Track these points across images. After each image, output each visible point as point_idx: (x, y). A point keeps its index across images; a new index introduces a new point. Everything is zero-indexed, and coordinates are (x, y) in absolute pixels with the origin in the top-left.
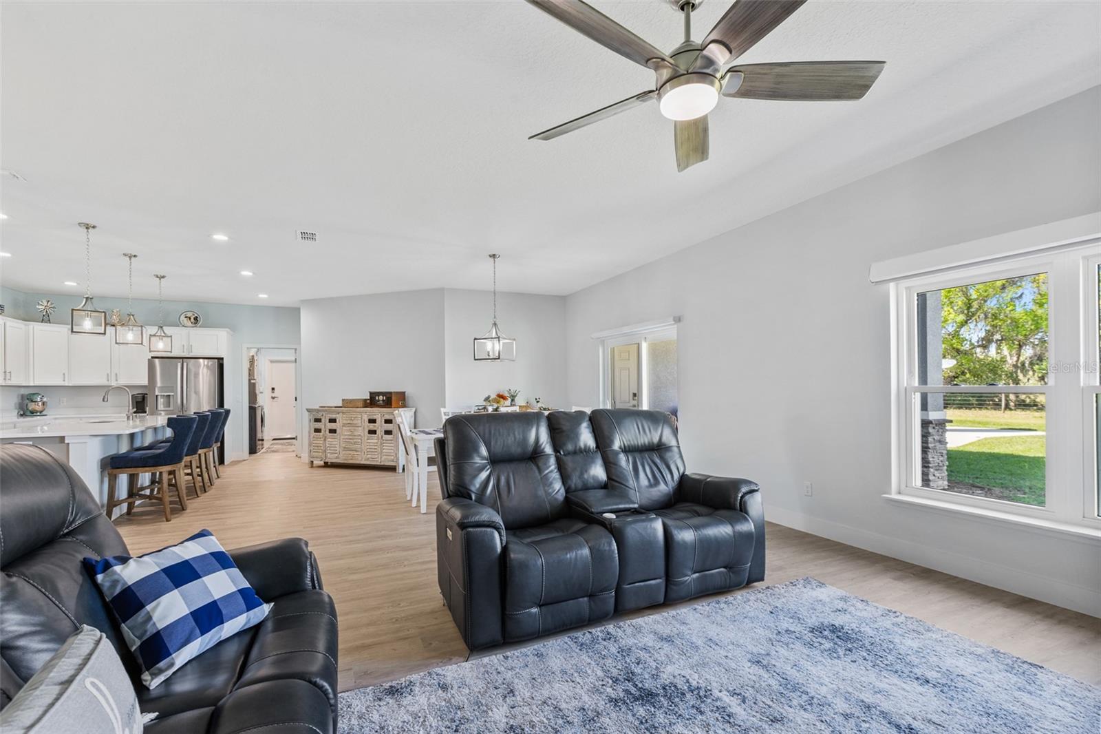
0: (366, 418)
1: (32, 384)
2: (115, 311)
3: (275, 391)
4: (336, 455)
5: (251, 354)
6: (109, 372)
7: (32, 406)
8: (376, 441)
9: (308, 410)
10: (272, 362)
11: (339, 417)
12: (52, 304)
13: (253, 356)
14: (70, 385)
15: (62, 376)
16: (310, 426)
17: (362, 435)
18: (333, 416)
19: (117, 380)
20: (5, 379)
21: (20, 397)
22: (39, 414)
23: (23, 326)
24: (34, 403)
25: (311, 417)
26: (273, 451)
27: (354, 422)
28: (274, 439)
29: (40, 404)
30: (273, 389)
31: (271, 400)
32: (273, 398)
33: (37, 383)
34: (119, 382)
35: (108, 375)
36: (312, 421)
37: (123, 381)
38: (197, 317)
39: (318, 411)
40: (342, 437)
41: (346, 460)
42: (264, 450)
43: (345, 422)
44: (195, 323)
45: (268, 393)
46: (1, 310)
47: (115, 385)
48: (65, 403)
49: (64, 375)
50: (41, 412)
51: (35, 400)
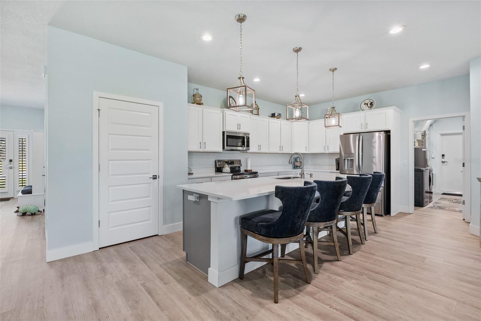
2: (328, 109)
3: (445, 157)
5: (424, 130)
6: (325, 145)
7: (296, 164)
10: (442, 135)
13: (425, 131)
14: (309, 153)
19: (328, 150)
20: (280, 150)
26: (440, 208)
28: (444, 194)
29: (299, 162)
30: (443, 155)
31: (442, 163)
32: (443, 162)
34: (330, 151)
38: (372, 102)
42: (431, 205)
44: (371, 107)
45: (439, 159)
46: (279, 116)
47: (327, 153)
48: (310, 163)
49: (306, 147)
50: (299, 167)
51: (297, 161)
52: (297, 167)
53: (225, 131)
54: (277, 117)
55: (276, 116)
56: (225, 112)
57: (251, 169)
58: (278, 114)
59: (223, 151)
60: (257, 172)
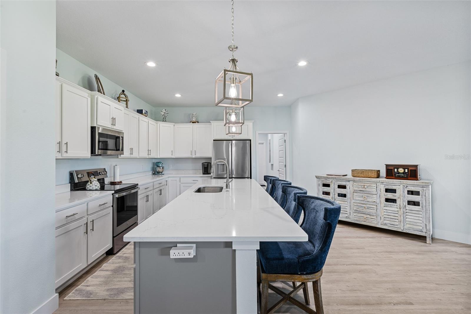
0: (383, 188)
1: (159, 157)
2: (194, 114)
4: (347, 215)
6: (192, 150)
7: (158, 169)
8: (396, 209)
9: (317, 177)
11: (349, 185)
12: (167, 111)
14: (174, 157)
15: (171, 152)
16: (319, 190)
17: (378, 201)
18: (343, 183)
19: (195, 155)
20: (148, 154)
21: (153, 164)
22: (161, 174)
23: (155, 124)
24: (159, 168)
25: (320, 183)
27: (367, 190)
29: (161, 168)
33: (162, 156)
35: (191, 151)
36: (321, 185)
37: (198, 155)
39: (326, 178)
40: (353, 201)
41: (357, 221)
43: (356, 189)
46: (146, 114)
47: (194, 157)
48: (171, 168)
49: (172, 151)
50: (162, 173)
51: (159, 166)
52: (158, 173)
53: (95, 125)
54: (145, 115)
55: (143, 113)
56: (96, 97)
57: (120, 181)
58: (145, 111)
59: (91, 156)
60: (137, 185)
